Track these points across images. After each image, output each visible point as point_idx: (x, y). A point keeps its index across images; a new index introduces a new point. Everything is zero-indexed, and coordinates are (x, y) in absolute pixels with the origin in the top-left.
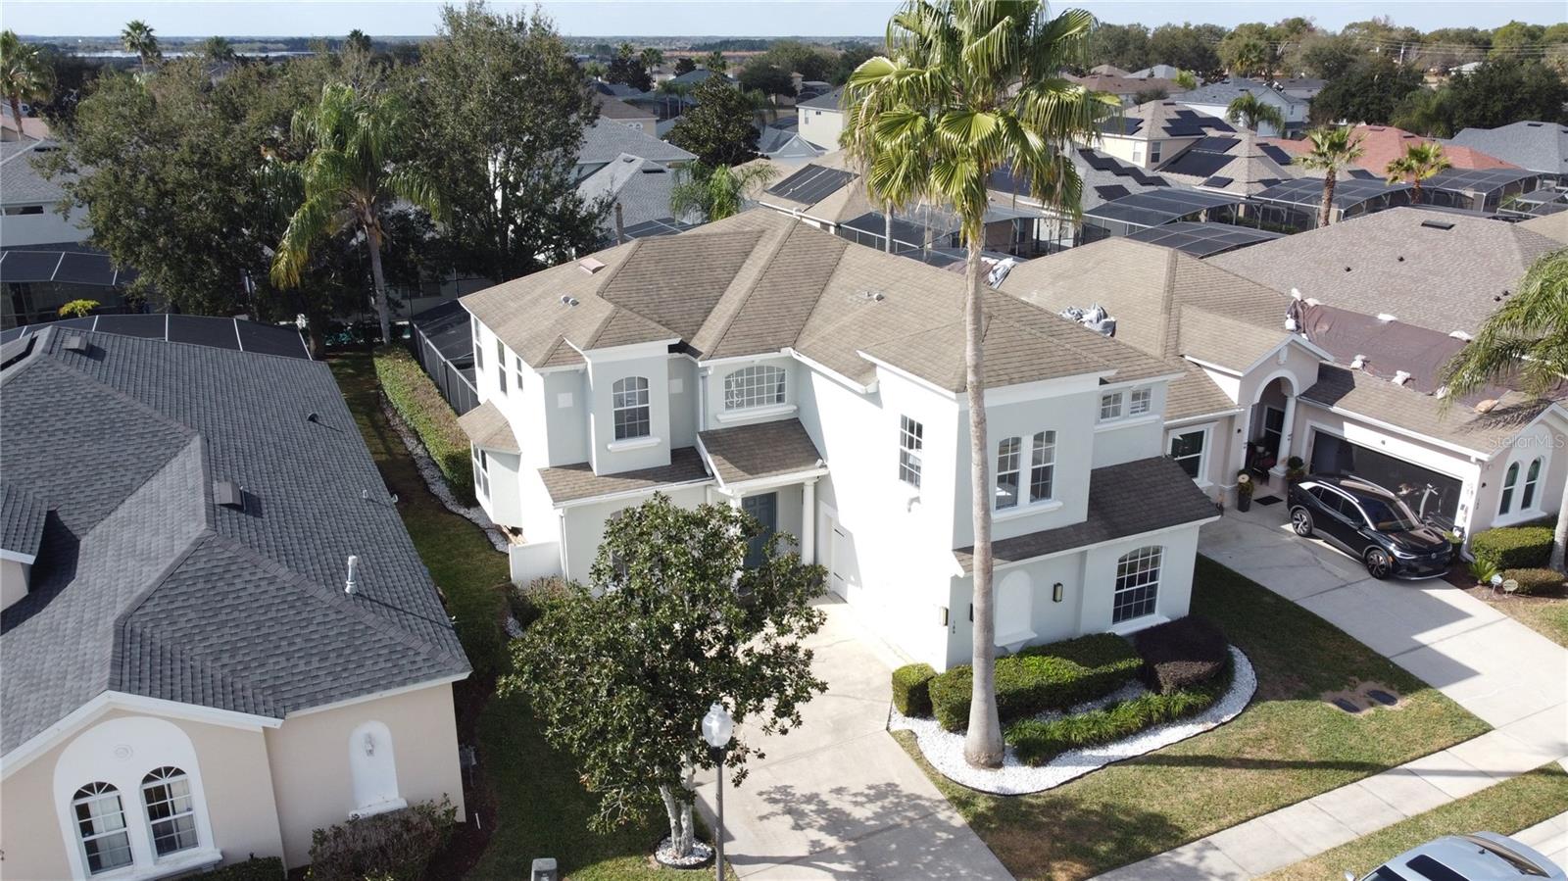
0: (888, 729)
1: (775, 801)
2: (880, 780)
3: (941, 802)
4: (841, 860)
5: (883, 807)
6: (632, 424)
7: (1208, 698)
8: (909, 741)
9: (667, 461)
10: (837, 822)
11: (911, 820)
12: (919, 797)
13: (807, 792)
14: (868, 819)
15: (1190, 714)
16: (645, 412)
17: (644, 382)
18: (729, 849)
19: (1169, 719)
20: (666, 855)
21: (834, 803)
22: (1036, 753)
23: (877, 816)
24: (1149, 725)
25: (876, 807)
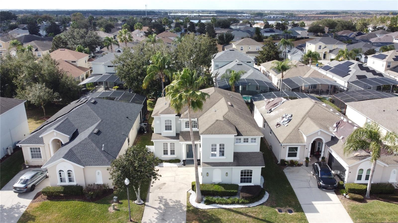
0: (188, 192)
1: (159, 198)
2: (178, 200)
3: (185, 206)
4: (161, 210)
5: (175, 204)
6: (168, 128)
7: (248, 201)
8: (189, 195)
9: (175, 135)
10: (166, 204)
11: (178, 207)
12: (182, 204)
13: (165, 198)
14: (171, 205)
15: (243, 203)
16: (171, 126)
17: (171, 121)
18: (146, 203)
19: (238, 203)
20: (136, 202)
21: (168, 201)
22: (208, 202)
23: (173, 205)
24: (233, 203)
25: (174, 204)
